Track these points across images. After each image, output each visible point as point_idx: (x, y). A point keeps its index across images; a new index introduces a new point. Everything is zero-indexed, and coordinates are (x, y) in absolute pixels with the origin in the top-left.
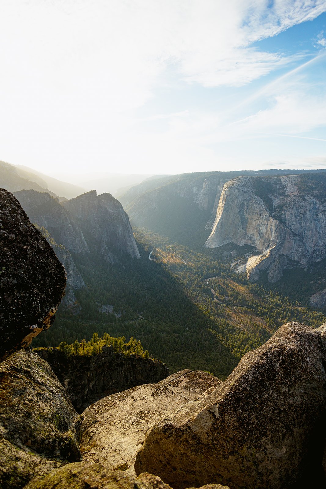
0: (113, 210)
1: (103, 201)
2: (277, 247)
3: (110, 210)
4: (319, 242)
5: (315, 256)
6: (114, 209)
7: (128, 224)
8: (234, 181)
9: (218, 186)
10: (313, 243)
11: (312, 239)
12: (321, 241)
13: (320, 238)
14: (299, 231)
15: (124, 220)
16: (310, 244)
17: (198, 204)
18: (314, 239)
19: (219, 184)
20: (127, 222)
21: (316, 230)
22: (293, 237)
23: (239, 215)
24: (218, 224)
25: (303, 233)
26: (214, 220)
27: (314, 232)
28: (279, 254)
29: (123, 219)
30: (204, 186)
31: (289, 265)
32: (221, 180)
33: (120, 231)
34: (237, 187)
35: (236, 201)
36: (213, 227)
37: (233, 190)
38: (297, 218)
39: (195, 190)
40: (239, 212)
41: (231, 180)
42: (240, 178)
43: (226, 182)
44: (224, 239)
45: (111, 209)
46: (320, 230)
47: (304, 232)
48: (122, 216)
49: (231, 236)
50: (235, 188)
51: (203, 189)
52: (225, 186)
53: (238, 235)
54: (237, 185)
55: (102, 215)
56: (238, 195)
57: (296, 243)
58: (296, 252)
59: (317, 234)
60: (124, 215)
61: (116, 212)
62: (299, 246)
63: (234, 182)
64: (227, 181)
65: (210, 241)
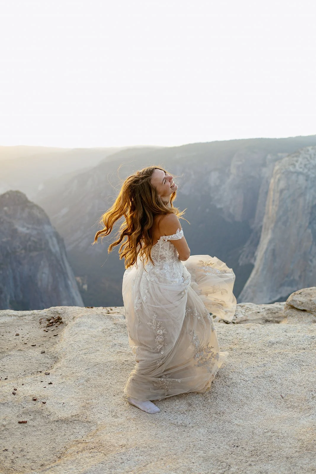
0: (28, 228)
1: (6, 208)
3: (22, 229)
6: (30, 226)
7: (62, 259)
8: (296, 156)
9: (264, 170)
15: (53, 250)
17: (221, 209)
19: (264, 165)
20: (61, 255)
23: (309, 231)
24: (265, 253)
26: (256, 243)
29: (52, 248)
30: (233, 171)
32: (269, 157)
33: (44, 275)
34: (301, 170)
35: (301, 201)
36: (255, 259)
37: (294, 177)
39: (214, 178)
40: (310, 223)
41: (288, 156)
42: (308, 151)
43: (279, 159)
44: (282, 285)
45: (23, 226)
48: (50, 241)
49: (297, 278)
50: (299, 173)
51: (232, 177)
52: (277, 168)
53: (311, 274)
54: (303, 166)
55: (4, 240)
56: (306, 188)
60: (55, 239)
61: (35, 232)
63: (295, 159)
64: (281, 158)
65: (249, 290)
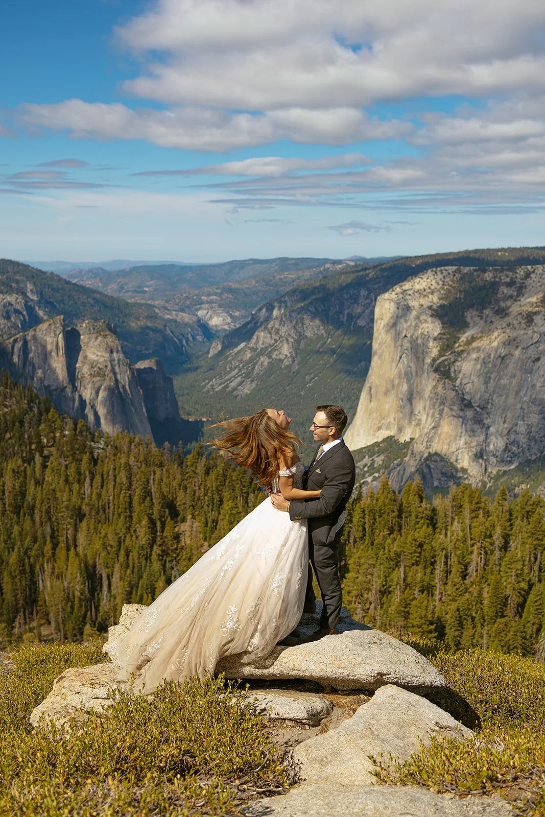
2: (426, 435)
4: (519, 422)
5: (507, 457)
10: (506, 425)
11: (504, 416)
12: (524, 421)
13: (522, 414)
14: (480, 399)
16: (501, 428)
18: (509, 415)
21: (517, 393)
22: (458, 412)
25: (488, 403)
27: (511, 400)
28: (430, 453)
31: (445, 479)
38: (486, 367)
46: (525, 395)
47: (490, 401)
57: (466, 425)
58: (466, 448)
59: (515, 405)
62: (472, 434)
